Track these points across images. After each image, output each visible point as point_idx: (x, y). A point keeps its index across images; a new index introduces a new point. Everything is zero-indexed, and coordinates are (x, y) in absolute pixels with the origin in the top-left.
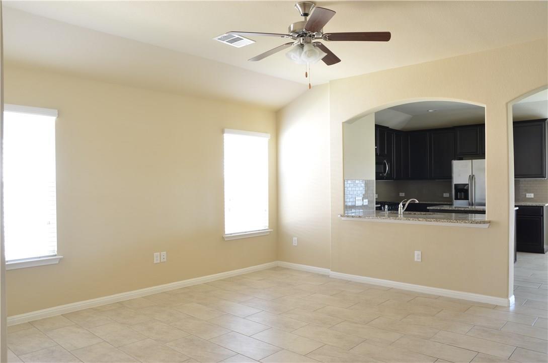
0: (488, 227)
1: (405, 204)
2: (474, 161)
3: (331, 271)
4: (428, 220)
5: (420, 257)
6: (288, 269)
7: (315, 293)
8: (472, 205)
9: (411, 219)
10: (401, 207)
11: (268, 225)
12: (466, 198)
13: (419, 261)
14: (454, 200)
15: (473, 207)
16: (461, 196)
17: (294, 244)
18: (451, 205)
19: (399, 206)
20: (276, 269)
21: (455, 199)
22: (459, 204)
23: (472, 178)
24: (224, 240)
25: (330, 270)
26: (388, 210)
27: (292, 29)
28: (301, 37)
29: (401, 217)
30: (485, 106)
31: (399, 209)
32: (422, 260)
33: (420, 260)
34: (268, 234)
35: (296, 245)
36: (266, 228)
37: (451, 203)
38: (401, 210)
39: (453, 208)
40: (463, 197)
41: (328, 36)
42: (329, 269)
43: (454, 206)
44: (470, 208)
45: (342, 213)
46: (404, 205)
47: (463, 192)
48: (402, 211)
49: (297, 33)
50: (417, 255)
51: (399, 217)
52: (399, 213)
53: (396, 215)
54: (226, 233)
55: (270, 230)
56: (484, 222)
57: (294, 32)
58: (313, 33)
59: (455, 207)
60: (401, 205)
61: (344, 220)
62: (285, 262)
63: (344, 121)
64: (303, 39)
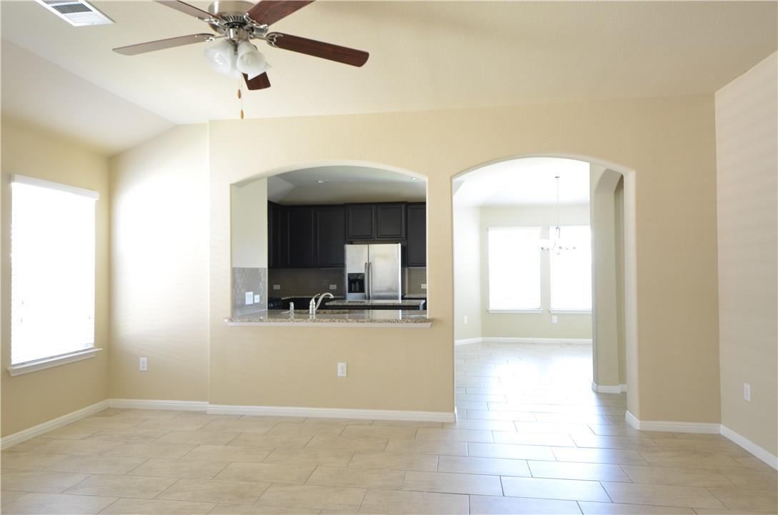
0: (431, 326)
1: (318, 299)
2: (371, 246)
3: (210, 403)
4: (360, 320)
5: (345, 370)
6: (129, 410)
7: (198, 445)
8: (369, 298)
9: (337, 320)
10: (313, 304)
11: (93, 341)
12: (362, 290)
13: (343, 375)
14: (348, 294)
15: (370, 301)
16: (355, 288)
17: (141, 369)
18: (345, 299)
19: (311, 303)
20: (106, 413)
21: (349, 292)
22: (352, 298)
23: (368, 266)
24: (9, 375)
25: (207, 403)
26: (295, 309)
27: (216, 11)
28: (233, 27)
29: (312, 317)
30: (426, 179)
31: (311, 307)
32: (347, 374)
33: (345, 375)
34: (94, 356)
35: (146, 369)
36: (90, 346)
37: (343, 297)
38: (313, 308)
39: (346, 303)
40: (357, 289)
41: (276, 39)
42: (206, 401)
43: (347, 301)
44: (367, 302)
45: (229, 315)
46: (316, 300)
47: (358, 283)
48: (315, 310)
49: (224, 18)
50: (341, 369)
51: (311, 318)
52: (311, 312)
53: (306, 315)
54: (13, 363)
55: (97, 350)
56: (426, 320)
57: (220, 16)
58: (261, 24)
59: (349, 302)
60: (313, 302)
61: (232, 326)
62: (121, 400)
63: (233, 182)
64: (237, 33)
